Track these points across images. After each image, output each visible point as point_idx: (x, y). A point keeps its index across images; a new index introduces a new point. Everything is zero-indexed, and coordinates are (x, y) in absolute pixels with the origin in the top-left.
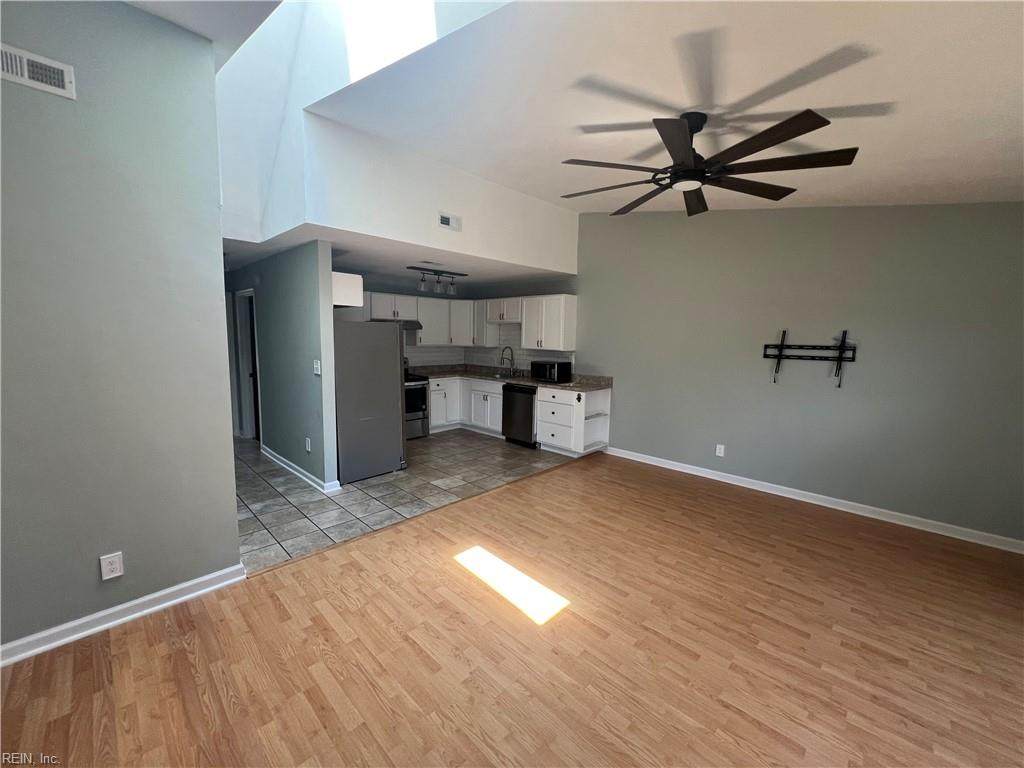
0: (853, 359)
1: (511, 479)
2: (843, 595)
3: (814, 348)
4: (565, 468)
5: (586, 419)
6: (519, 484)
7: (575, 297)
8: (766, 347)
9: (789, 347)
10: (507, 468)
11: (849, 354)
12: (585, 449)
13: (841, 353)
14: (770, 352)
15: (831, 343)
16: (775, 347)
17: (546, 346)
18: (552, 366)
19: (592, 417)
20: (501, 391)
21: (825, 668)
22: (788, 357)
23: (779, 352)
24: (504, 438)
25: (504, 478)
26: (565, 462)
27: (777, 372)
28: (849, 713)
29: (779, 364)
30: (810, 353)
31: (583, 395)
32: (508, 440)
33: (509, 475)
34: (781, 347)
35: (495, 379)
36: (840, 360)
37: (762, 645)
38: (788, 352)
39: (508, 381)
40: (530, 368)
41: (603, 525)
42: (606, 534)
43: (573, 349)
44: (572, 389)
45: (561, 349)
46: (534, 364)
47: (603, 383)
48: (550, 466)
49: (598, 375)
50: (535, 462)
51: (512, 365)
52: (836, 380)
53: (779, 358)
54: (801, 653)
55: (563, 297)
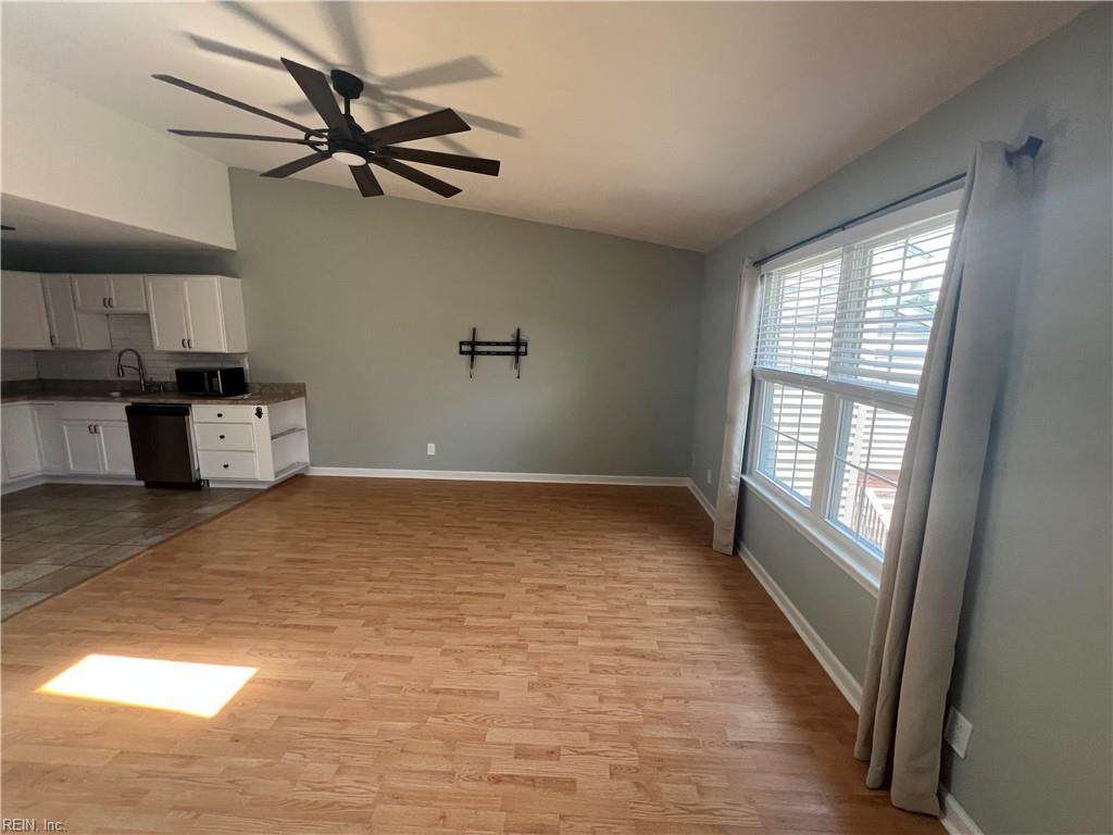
0: (526, 354)
1: (158, 539)
2: (528, 551)
3: (498, 344)
4: (248, 505)
5: (273, 438)
6: (174, 542)
7: (238, 281)
8: (462, 343)
9: (480, 344)
10: (149, 526)
11: (522, 349)
12: (276, 476)
13: (518, 348)
14: (464, 348)
15: (510, 340)
16: (469, 343)
17: (196, 347)
18: (213, 373)
19: (282, 434)
20: (125, 417)
21: (514, 617)
22: (479, 353)
23: (472, 348)
24: (142, 483)
25: (145, 541)
26: (248, 497)
27: (472, 367)
28: (531, 645)
29: (472, 359)
30: (495, 349)
31: (264, 409)
32: (148, 485)
33: (153, 535)
34: (473, 343)
35: (112, 399)
36: (517, 354)
37: (470, 621)
38: (479, 348)
39: (137, 400)
40: (175, 379)
41: (304, 561)
42: (308, 569)
43: (244, 349)
44: (246, 402)
45: (224, 349)
46: (179, 373)
47: (292, 392)
48: (224, 507)
49: (284, 382)
50: (201, 507)
51: (142, 375)
52: (516, 371)
53: (473, 354)
54: (499, 613)
55: (216, 280)
